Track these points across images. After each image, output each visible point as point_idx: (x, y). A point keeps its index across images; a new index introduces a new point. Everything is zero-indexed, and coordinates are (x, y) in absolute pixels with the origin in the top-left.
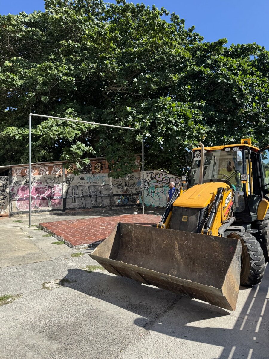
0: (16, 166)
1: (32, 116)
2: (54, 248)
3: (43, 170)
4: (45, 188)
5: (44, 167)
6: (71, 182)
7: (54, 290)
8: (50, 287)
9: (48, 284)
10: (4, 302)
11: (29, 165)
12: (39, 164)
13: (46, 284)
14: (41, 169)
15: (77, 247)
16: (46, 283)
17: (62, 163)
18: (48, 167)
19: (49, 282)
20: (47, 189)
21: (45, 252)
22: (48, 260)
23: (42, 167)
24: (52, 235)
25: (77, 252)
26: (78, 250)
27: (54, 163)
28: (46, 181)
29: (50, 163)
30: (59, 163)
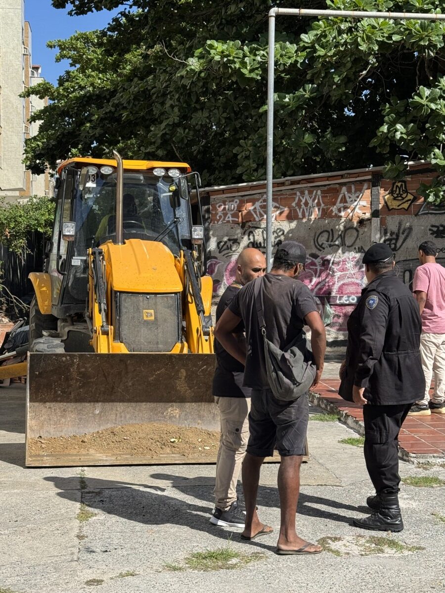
0: (223, 191)
1: (278, 17)
2: (346, 456)
3: (306, 204)
4: (313, 264)
5: (310, 193)
6: (398, 245)
7: (356, 558)
8: (343, 550)
9: (336, 543)
10: (220, 564)
11: (265, 186)
12: (293, 183)
13: (330, 541)
14: (300, 201)
15: (422, 461)
16: (330, 538)
17: (370, 177)
18: (323, 192)
19: (336, 539)
20: (319, 268)
21: (321, 461)
22: (329, 483)
23: (302, 193)
24: (339, 420)
25: (423, 473)
26: (426, 469)
27: (342, 176)
28: (316, 240)
29: (328, 178)
30: (359, 175)
